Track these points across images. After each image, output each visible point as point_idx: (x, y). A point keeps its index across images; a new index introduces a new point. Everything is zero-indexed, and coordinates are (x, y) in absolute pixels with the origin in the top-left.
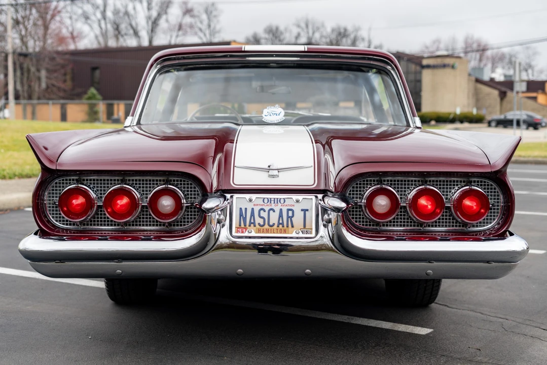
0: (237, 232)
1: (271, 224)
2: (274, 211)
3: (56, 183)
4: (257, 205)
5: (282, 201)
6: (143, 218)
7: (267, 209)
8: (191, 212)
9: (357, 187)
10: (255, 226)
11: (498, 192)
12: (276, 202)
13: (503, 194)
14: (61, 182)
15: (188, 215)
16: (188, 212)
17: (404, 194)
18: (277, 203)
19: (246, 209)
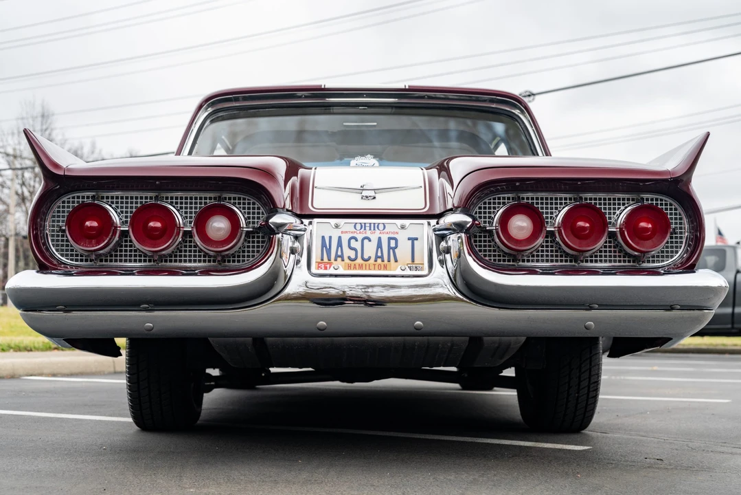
0: (319, 268)
1: (366, 257)
2: (370, 241)
3: (64, 202)
4: (346, 232)
5: (381, 227)
6: (185, 251)
7: (360, 237)
8: (253, 242)
9: (485, 208)
10: (343, 260)
11: (680, 215)
12: (372, 229)
13: (688, 216)
14: (71, 200)
15: (248, 247)
16: (249, 242)
17: (551, 217)
18: (374, 229)
19: (330, 237)
